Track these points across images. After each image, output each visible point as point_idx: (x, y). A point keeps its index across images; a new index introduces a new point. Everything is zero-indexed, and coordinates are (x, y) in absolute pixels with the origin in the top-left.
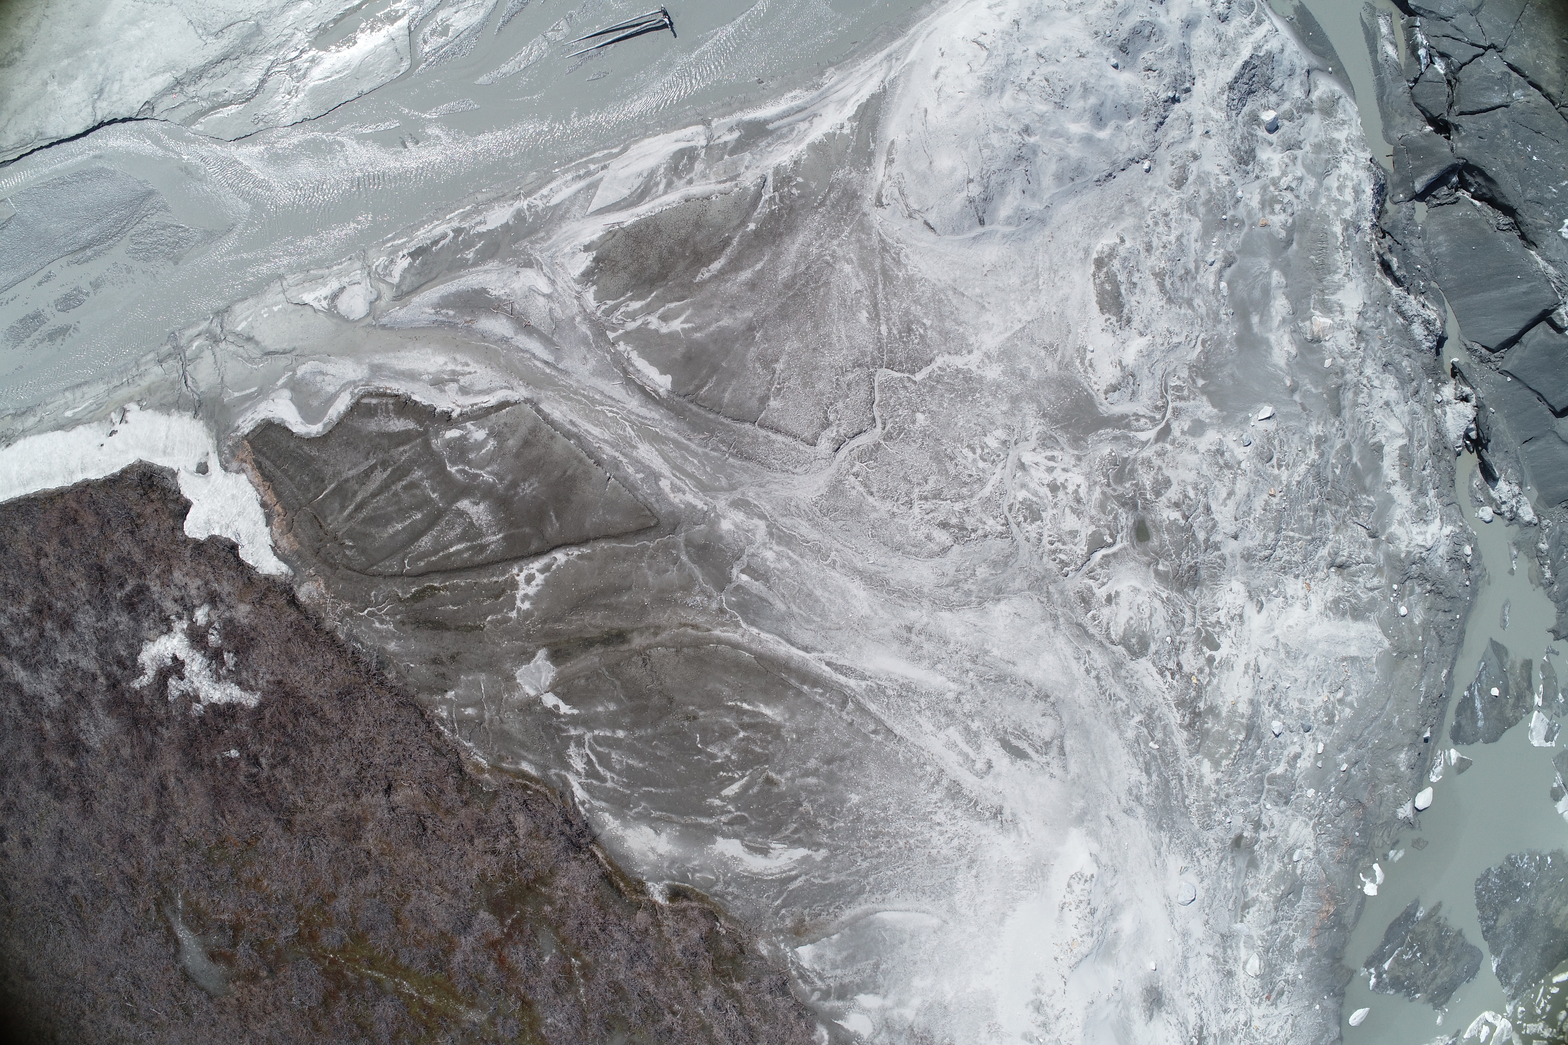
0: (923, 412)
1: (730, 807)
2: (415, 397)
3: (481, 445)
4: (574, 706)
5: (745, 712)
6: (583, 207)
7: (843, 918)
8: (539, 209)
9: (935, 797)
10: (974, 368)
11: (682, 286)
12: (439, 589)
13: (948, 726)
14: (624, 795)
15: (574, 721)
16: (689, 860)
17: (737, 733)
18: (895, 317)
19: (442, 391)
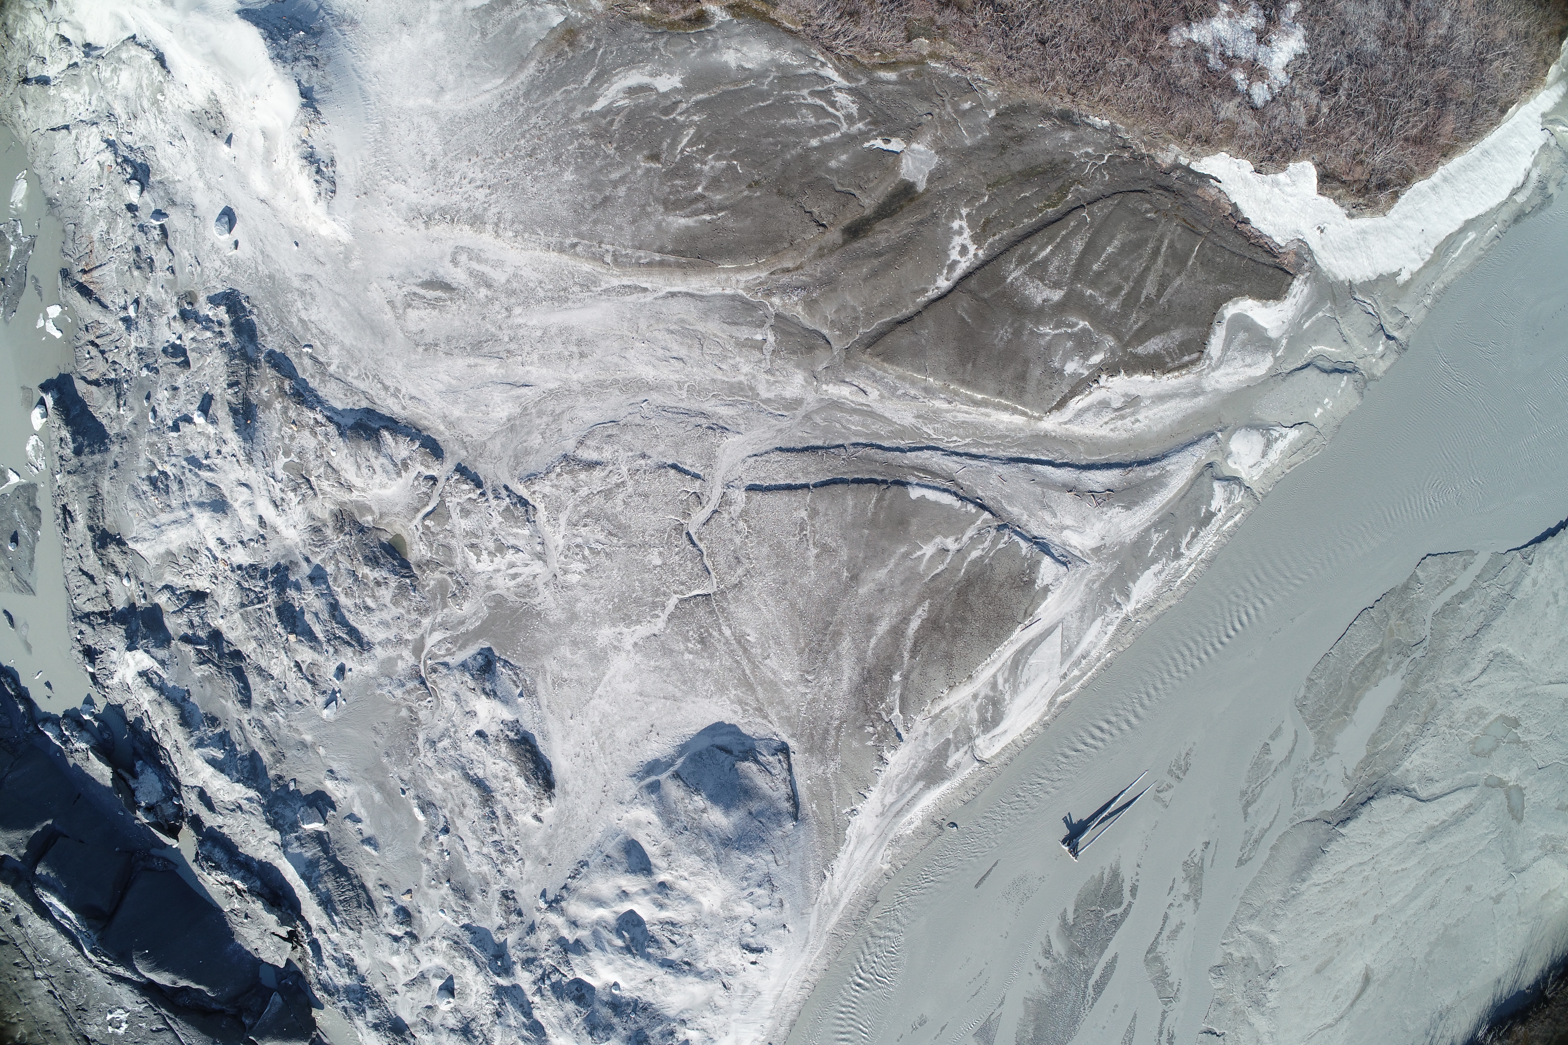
0: (655, 567)
1: (681, 119)
2: (1149, 378)
3: (1067, 357)
4: (871, 150)
5: (705, 211)
6: (1069, 629)
7: (533, 64)
8: (1109, 609)
9: (494, 210)
10: (625, 630)
11: (939, 591)
12: (1046, 206)
13: (508, 281)
14: (788, 88)
15: (864, 136)
16: (700, 55)
17: (705, 189)
18: (721, 647)
19: (1126, 395)
